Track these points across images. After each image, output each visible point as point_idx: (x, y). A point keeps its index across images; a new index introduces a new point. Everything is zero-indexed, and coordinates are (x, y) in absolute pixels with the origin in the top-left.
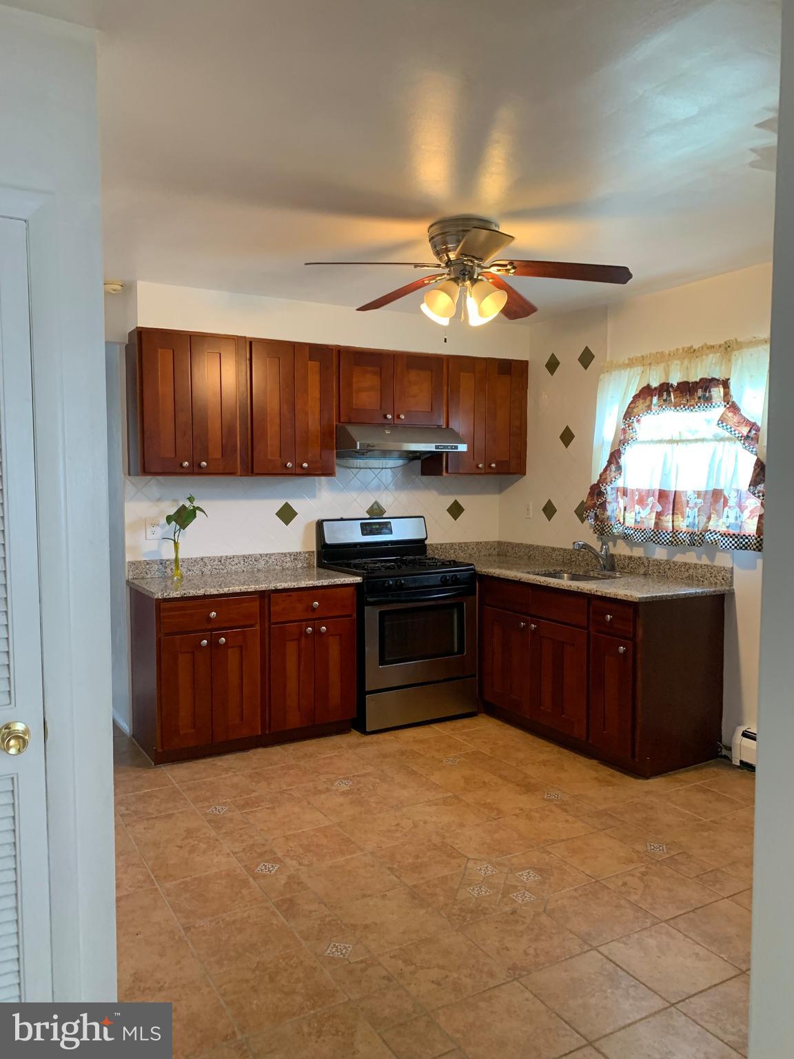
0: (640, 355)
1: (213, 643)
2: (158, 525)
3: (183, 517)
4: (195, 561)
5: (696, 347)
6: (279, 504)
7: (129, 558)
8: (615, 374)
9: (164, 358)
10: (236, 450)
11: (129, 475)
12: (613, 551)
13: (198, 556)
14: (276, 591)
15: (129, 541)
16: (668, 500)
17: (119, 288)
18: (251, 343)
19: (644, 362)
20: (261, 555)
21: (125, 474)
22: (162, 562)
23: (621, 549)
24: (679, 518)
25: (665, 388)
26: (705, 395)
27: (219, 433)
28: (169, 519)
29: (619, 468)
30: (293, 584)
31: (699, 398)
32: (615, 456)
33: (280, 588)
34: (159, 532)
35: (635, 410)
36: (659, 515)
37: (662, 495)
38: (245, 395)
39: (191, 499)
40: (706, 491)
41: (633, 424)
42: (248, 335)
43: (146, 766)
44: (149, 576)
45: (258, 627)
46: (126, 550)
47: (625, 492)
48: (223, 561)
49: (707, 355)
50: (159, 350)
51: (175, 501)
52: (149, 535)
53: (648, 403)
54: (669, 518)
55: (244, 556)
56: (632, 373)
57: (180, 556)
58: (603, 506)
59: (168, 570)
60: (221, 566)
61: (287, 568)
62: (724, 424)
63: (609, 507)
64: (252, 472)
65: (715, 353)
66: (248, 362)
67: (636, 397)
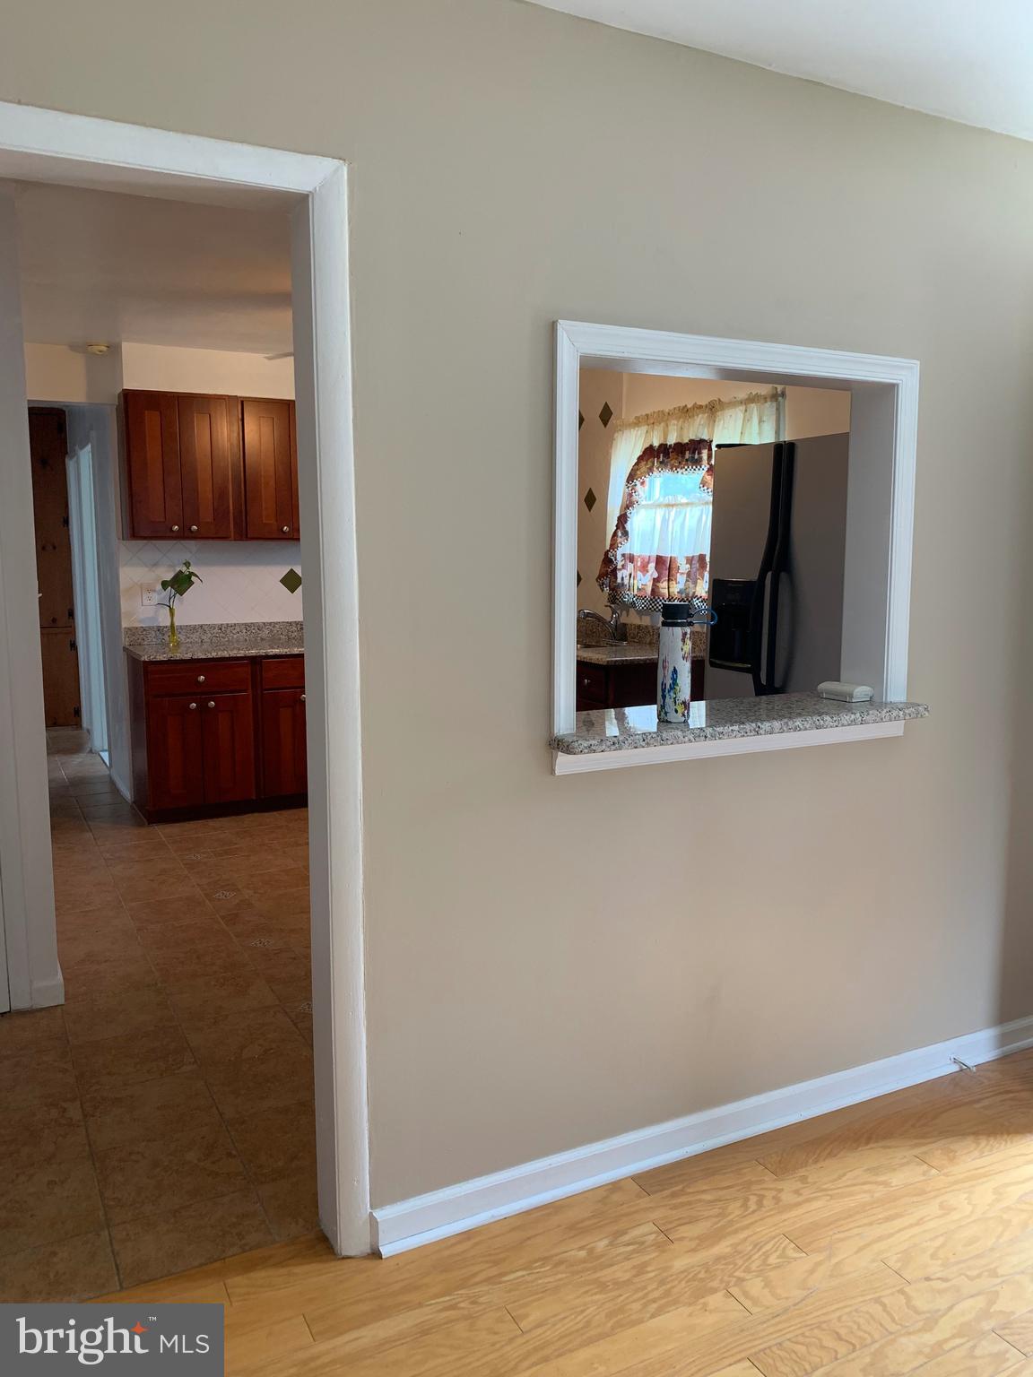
0: (644, 414)
1: (203, 706)
2: (155, 591)
3: (181, 583)
4: (194, 629)
5: (689, 406)
6: (284, 571)
7: (124, 625)
8: (627, 433)
9: (152, 420)
10: (229, 512)
11: (123, 540)
12: (623, 620)
13: (197, 624)
14: (267, 657)
15: (125, 605)
16: (665, 566)
17: (104, 349)
18: (242, 402)
19: (649, 420)
20: (264, 623)
21: (119, 539)
22: (159, 629)
23: (633, 619)
24: (673, 584)
25: (664, 449)
26: (693, 458)
27: (210, 496)
28: (165, 584)
29: (626, 534)
30: (286, 650)
31: (687, 460)
32: (623, 519)
33: (271, 654)
34: (156, 598)
35: (638, 472)
36: (656, 581)
37: (660, 561)
38: (238, 456)
39: (187, 564)
40: (693, 557)
41: (637, 488)
42: (239, 394)
43: (141, 825)
44: (146, 643)
45: (250, 692)
46: (122, 615)
47: (631, 559)
48: (223, 629)
49: (698, 415)
50: (146, 412)
51: (172, 566)
52: (146, 602)
53: (650, 464)
54: (665, 584)
55: (246, 624)
56: (639, 432)
57: (176, 624)
58: (614, 571)
59: (166, 637)
60: (221, 635)
61: (294, 638)
62: (705, 488)
63: (619, 575)
64: (247, 537)
65: (704, 413)
66: (240, 423)
67: (640, 459)
